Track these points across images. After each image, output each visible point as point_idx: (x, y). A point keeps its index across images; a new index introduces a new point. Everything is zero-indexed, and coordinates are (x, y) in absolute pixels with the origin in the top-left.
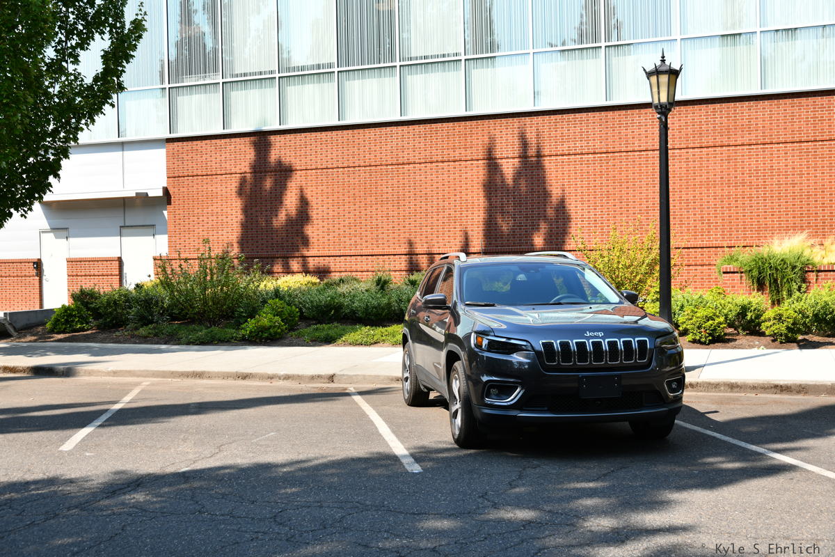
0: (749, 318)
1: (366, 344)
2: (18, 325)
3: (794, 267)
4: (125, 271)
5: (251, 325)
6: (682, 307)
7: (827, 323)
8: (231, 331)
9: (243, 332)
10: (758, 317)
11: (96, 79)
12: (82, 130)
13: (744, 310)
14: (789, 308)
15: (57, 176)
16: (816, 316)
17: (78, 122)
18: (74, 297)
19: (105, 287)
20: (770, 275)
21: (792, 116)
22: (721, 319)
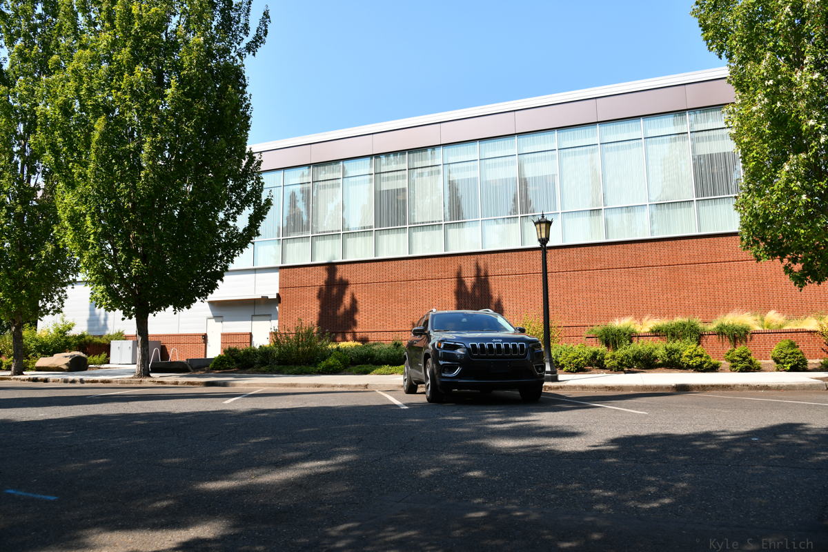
0: (598, 358)
1: (387, 374)
2: (194, 366)
3: (625, 334)
4: (253, 340)
5: (323, 364)
6: (561, 352)
7: (642, 361)
8: (312, 368)
9: (319, 368)
10: (603, 358)
11: (245, 230)
12: (236, 256)
13: (595, 354)
14: (620, 352)
15: (222, 280)
16: (634, 357)
17: (234, 252)
18: (225, 352)
19: (242, 347)
20: (612, 339)
21: (624, 254)
22: (582, 359)
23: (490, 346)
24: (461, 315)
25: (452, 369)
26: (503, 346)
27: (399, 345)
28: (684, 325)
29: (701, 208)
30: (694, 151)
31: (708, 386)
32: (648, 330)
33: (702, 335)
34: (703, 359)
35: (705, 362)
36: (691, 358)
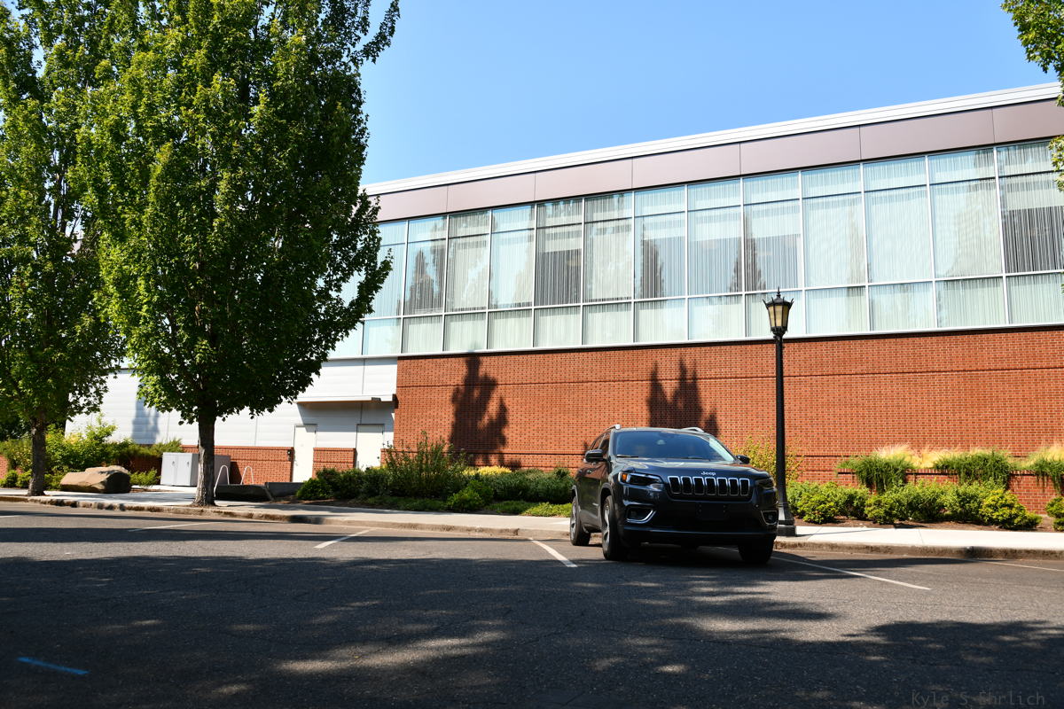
0: (855, 504)
1: (546, 516)
2: (276, 492)
3: (896, 470)
4: (358, 460)
5: (456, 497)
6: (801, 493)
7: (921, 511)
8: (439, 503)
9: (449, 503)
10: (863, 505)
11: (352, 304)
12: (339, 340)
13: (851, 498)
14: (889, 497)
15: (318, 373)
16: (910, 504)
17: (336, 334)
18: (318, 474)
19: (343, 468)
20: (876, 477)
21: (896, 352)
22: (832, 504)
23: (699, 481)
24: (656, 435)
25: (642, 512)
26: (716, 482)
27: (564, 474)
28: (986, 460)
29: (1013, 288)
30: (1003, 205)
31: (1020, 551)
32: (931, 465)
33: (1013, 475)
34: (1014, 511)
35: (1016, 516)
36: (996, 508)
